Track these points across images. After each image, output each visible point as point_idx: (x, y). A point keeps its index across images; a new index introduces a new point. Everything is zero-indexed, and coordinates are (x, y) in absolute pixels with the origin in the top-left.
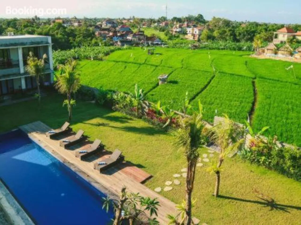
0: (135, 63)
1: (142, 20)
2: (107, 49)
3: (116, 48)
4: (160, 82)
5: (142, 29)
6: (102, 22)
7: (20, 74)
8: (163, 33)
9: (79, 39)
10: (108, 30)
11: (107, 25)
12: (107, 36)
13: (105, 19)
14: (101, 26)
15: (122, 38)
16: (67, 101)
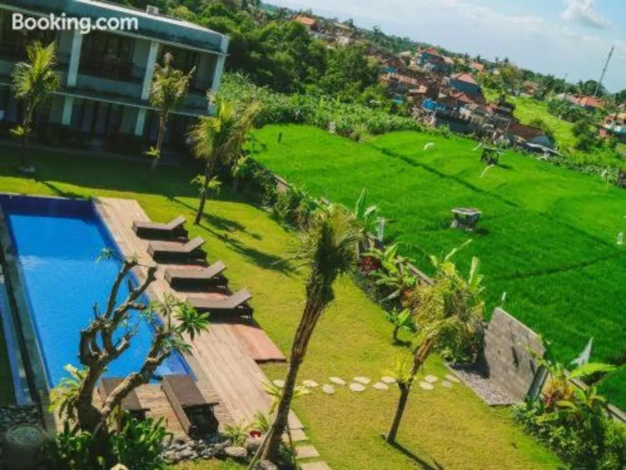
0: (431, 170)
1: (527, 75)
2: (386, 118)
3: (408, 123)
4: (454, 224)
5: (511, 99)
6: (413, 54)
7: (139, 100)
8: (568, 126)
9: (331, 76)
10: (420, 76)
11: (421, 65)
12: (411, 91)
13: (424, 47)
14: (408, 63)
15: (448, 108)
16: (202, 179)
